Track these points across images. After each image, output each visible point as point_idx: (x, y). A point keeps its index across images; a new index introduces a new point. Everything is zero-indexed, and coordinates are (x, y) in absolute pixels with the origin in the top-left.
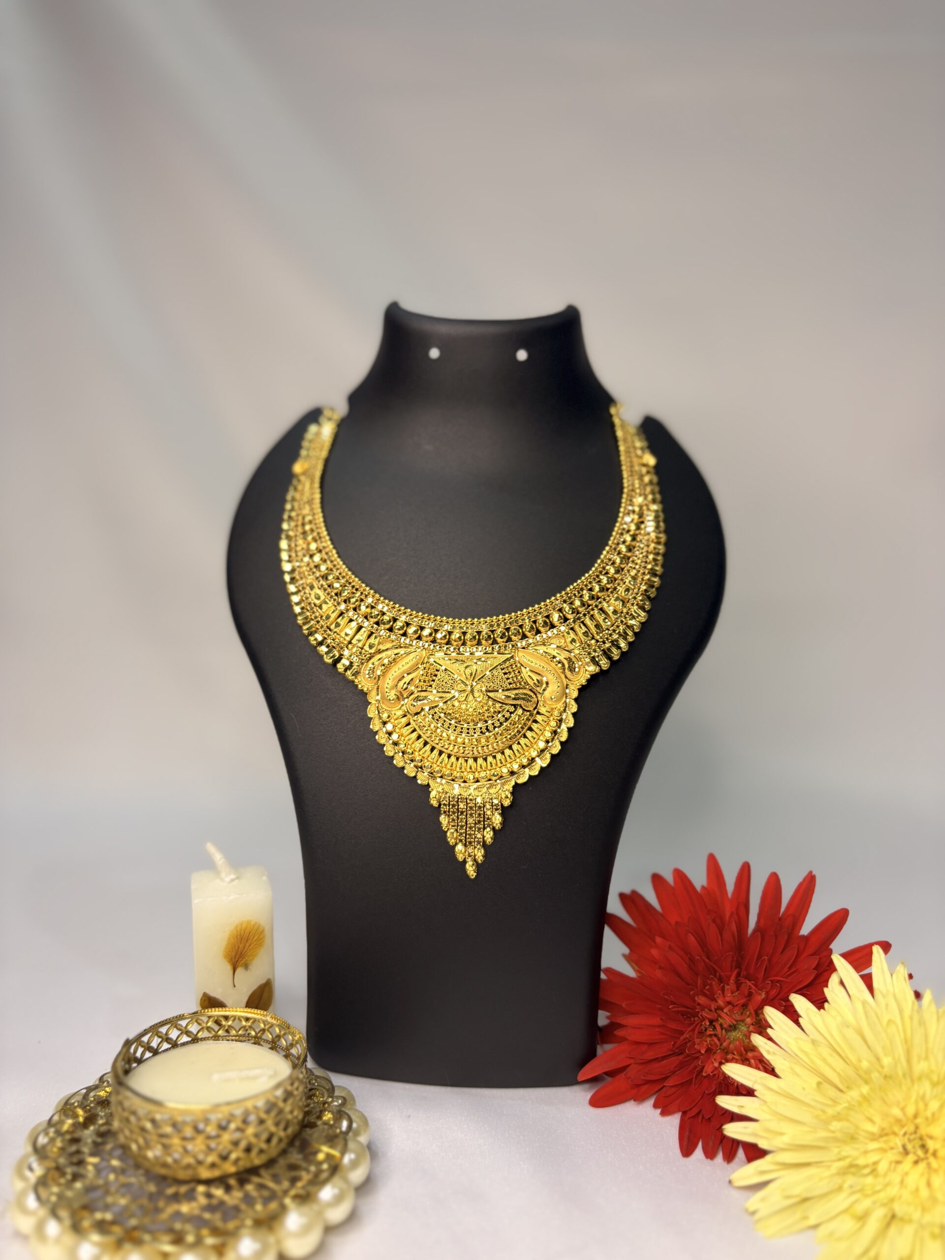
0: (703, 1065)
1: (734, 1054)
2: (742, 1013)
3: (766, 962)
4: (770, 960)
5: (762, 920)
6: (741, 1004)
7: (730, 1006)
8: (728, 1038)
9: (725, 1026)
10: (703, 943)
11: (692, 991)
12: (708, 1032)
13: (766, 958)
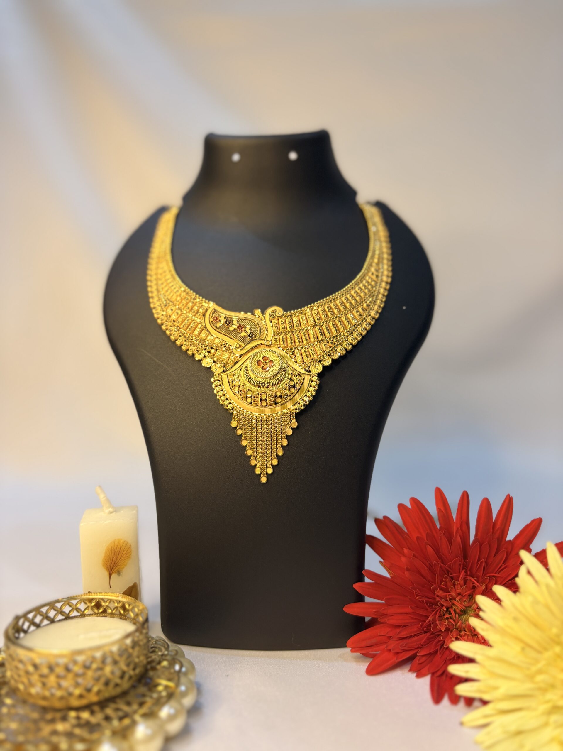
0: (445, 640)
1: (466, 632)
2: (469, 601)
3: (484, 563)
4: (486, 562)
5: (479, 534)
6: (468, 595)
7: (460, 597)
8: (461, 620)
9: (457, 611)
10: (437, 551)
11: (433, 586)
12: (446, 616)
13: (483, 560)
